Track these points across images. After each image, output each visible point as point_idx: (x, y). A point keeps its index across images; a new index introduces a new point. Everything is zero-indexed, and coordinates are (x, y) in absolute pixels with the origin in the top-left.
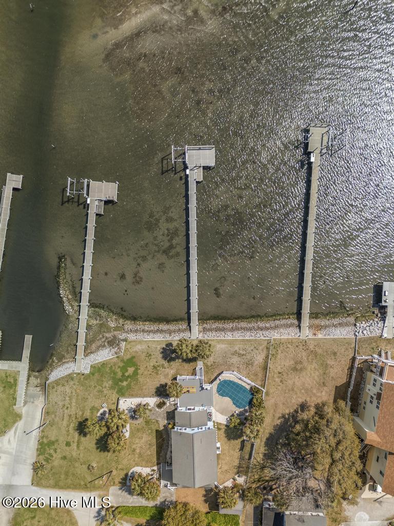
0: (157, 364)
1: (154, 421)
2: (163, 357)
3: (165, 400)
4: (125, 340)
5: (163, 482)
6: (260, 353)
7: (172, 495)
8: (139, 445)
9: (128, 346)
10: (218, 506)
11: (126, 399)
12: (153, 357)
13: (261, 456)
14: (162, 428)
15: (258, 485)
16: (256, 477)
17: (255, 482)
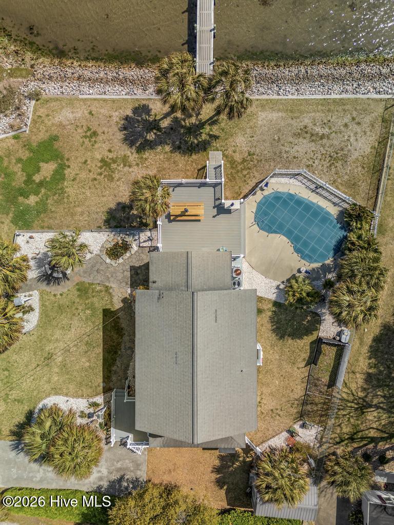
0: (111, 155)
1: (98, 288)
2: (125, 139)
3: (129, 239)
4: (35, 96)
5: (116, 435)
6: (365, 133)
7: (138, 466)
8: (61, 345)
9: (42, 112)
10: (249, 495)
11: (34, 235)
12: (100, 138)
13: (360, 379)
14: (117, 305)
15: (350, 449)
16: (346, 429)
17: (342, 441)
